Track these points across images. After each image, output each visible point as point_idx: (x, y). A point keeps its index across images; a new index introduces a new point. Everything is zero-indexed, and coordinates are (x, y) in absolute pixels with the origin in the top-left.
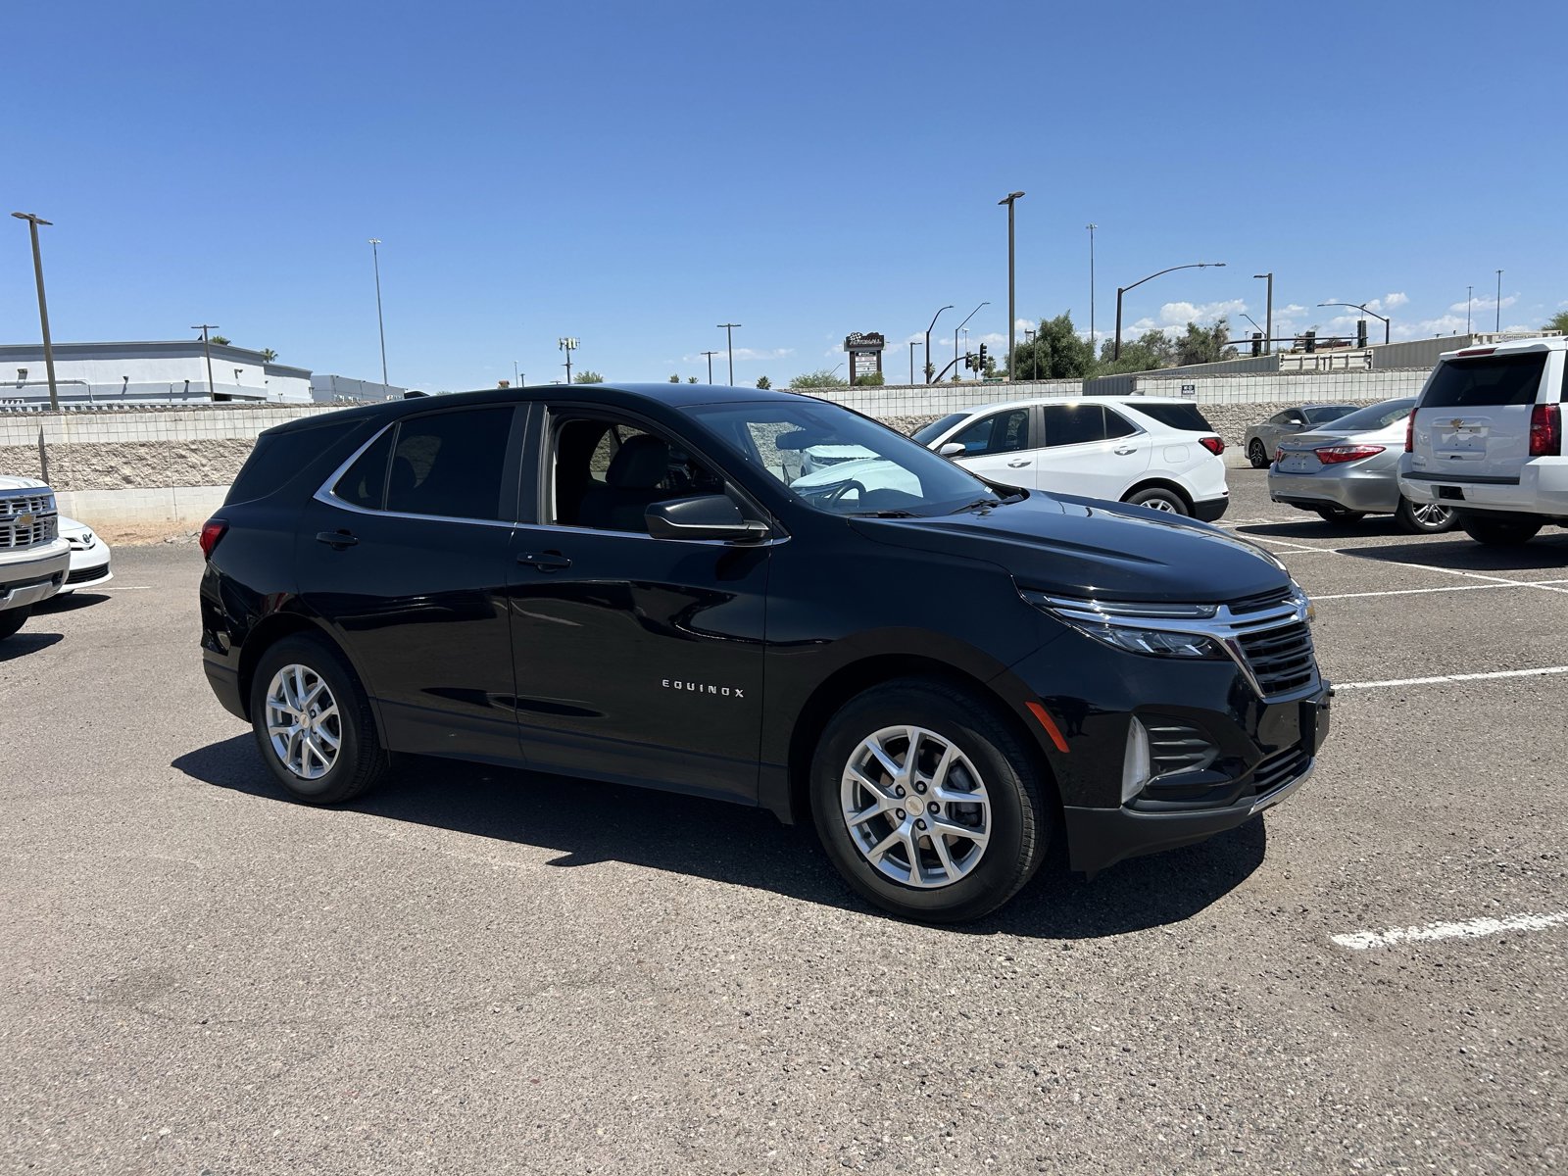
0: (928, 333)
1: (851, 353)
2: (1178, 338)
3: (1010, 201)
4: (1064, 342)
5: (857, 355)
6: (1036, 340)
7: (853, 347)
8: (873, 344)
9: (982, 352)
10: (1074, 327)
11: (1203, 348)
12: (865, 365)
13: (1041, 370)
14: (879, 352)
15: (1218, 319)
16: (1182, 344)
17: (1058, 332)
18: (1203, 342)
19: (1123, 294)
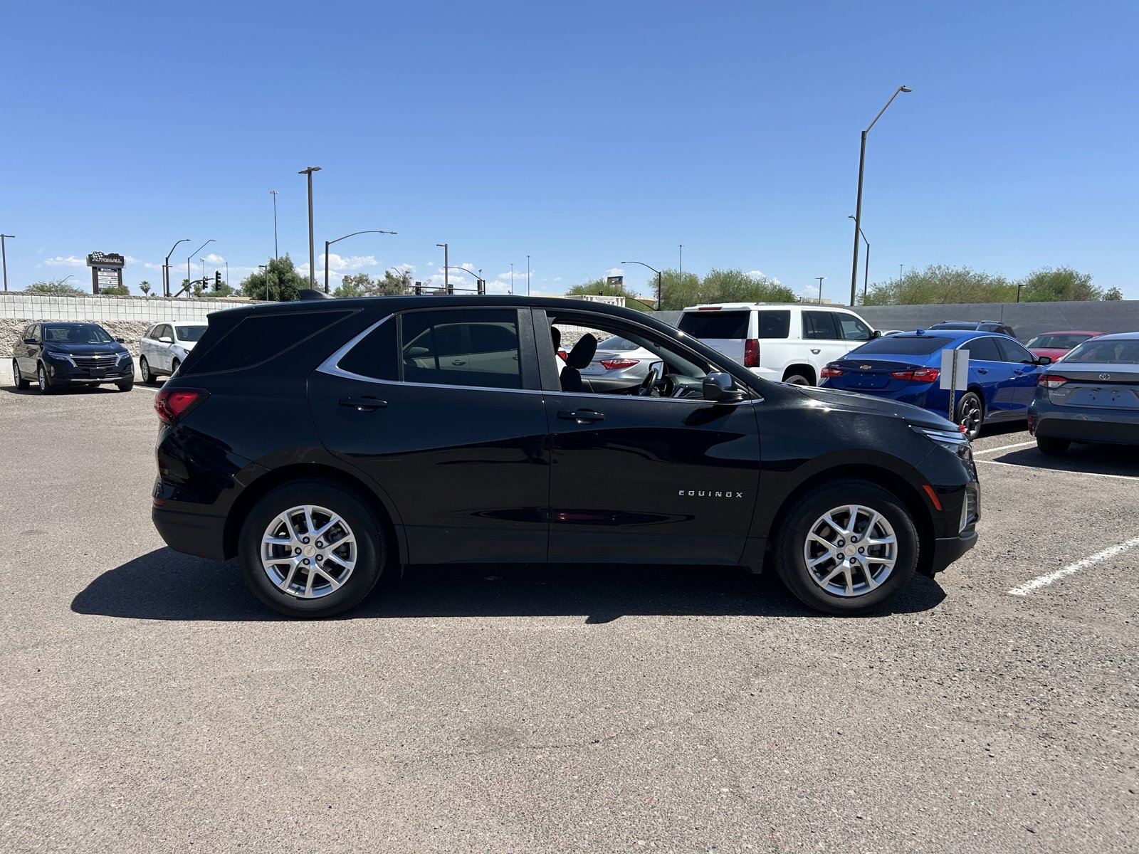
0: (167, 259)
1: (93, 268)
2: (379, 281)
3: (309, 172)
4: (288, 276)
5: (100, 270)
6: (268, 272)
7: (96, 264)
8: (115, 263)
9: (217, 277)
10: (294, 266)
11: (396, 289)
12: (106, 279)
13: (272, 295)
14: (120, 269)
15: (405, 271)
16: (382, 285)
17: (283, 268)
18: (396, 285)
19: (329, 246)
